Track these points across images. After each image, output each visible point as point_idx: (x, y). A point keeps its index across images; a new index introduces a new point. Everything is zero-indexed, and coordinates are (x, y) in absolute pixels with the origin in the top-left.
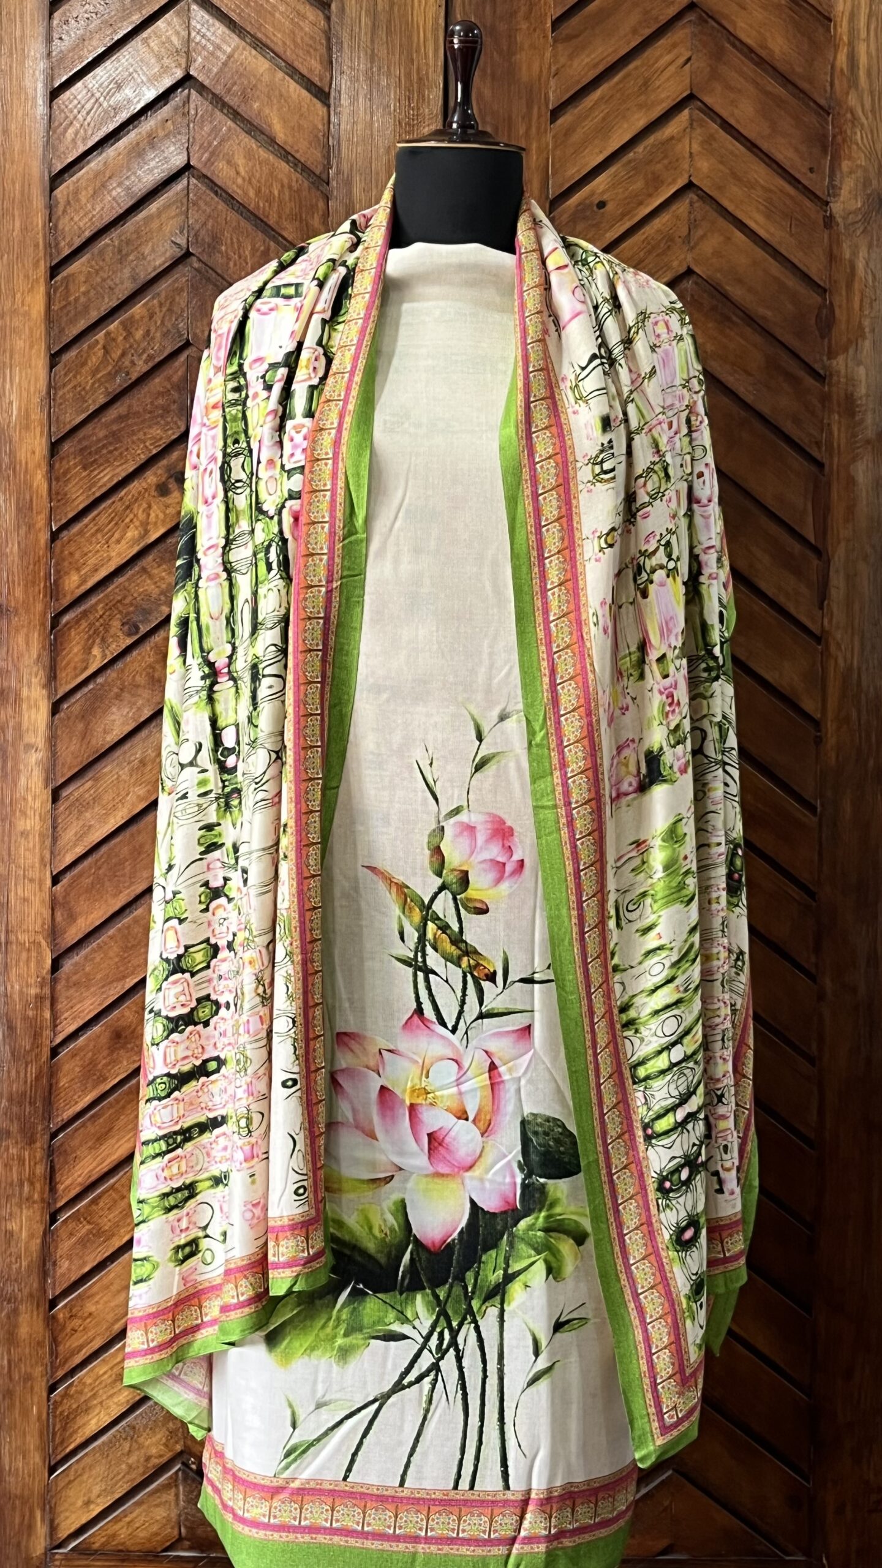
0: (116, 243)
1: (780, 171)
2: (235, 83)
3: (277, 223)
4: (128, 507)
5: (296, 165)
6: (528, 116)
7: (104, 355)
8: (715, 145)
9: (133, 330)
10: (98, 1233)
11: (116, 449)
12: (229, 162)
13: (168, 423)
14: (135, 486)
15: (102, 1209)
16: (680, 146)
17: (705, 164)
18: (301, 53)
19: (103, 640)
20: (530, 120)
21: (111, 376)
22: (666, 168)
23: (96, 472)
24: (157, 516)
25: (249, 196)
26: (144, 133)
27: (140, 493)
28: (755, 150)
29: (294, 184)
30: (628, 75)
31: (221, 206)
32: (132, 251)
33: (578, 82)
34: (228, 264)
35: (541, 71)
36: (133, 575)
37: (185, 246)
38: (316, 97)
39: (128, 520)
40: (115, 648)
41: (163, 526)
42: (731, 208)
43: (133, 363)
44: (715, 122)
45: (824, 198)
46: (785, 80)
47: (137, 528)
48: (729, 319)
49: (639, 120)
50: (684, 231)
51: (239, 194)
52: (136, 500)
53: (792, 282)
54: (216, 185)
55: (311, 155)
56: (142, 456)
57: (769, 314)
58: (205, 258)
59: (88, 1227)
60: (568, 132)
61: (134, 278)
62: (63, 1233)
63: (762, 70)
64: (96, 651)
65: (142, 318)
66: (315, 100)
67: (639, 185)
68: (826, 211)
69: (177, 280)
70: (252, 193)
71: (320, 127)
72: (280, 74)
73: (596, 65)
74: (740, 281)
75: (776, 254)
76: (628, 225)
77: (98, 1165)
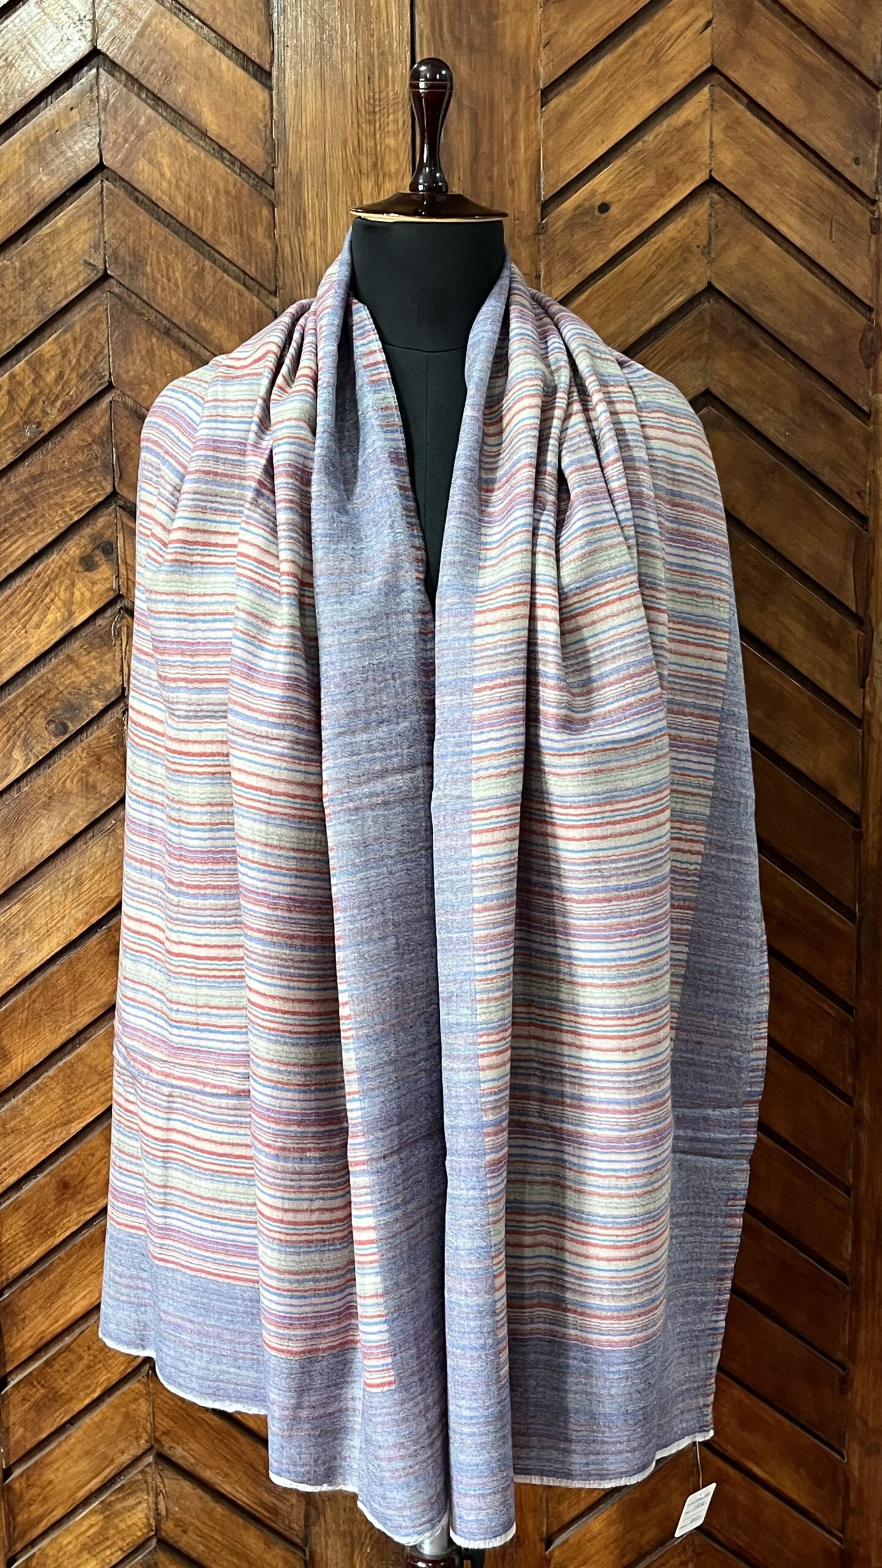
0: (17, 264)
1: (818, 162)
2: (153, 61)
3: (212, 236)
4: (47, 585)
5: (233, 164)
6: (513, 99)
7: (9, 402)
8: (741, 131)
9: (43, 372)
10: (54, 1398)
11: (29, 516)
12: (150, 161)
13: (91, 484)
14: (54, 560)
15: (58, 1371)
16: (698, 135)
17: (730, 157)
18: (234, 21)
19: (25, 740)
20: (517, 102)
21: (18, 428)
22: (681, 160)
23: (7, 544)
24: (82, 594)
25: (179, 206)
26: (45, 123)
27: (60, 568)
28: (788, 136)
29: (231, 187)
30: (635, 43)
31: (143, 217)
32: (37, 274)
33: (574, 54)
34: (155, 289)
35: (529, 39)
36: (58, 665)
37: (102, 267)
38: (255, 77)
39: (48, 600)
40: (40, 750)
41: (90, 605)
42: (759, 209)
43: (45, 413)
44: (740, 102)
45: (872, 196)
46: (825, 46)
47: (59, 609)
48: (755, 345)
49: (649, 100)
50: (703, 239)
51: (165, 203)
52: (57, 576)
53: (831, 300)
54: (136, 189)
55: (253, 153)
56: (62, 524)
57: (804, 339)
58: (126, 282)
59: (42, 1391)
60: (563, 116)
61: (40, 308)
62: (16, 1398)
63: (800, 35)
64: (17, 754)
65: (53, 356)
66: (254, 82)
67: (650, 182)
68: (873, 212)
69: (94, 309)
70: (180, 202)
71: (261, 115)
72: (209, 49)
73: (597, 30)
74: (769, 299)
75: (812, 265)
76: (637, 232)
77: (51, 1325)
